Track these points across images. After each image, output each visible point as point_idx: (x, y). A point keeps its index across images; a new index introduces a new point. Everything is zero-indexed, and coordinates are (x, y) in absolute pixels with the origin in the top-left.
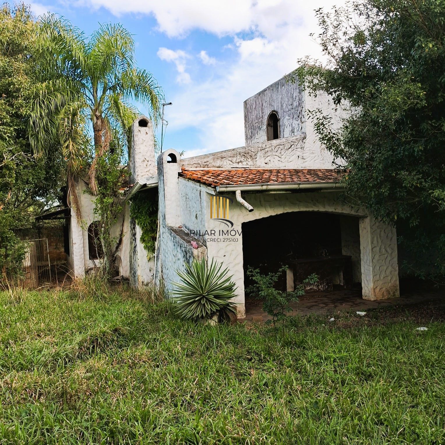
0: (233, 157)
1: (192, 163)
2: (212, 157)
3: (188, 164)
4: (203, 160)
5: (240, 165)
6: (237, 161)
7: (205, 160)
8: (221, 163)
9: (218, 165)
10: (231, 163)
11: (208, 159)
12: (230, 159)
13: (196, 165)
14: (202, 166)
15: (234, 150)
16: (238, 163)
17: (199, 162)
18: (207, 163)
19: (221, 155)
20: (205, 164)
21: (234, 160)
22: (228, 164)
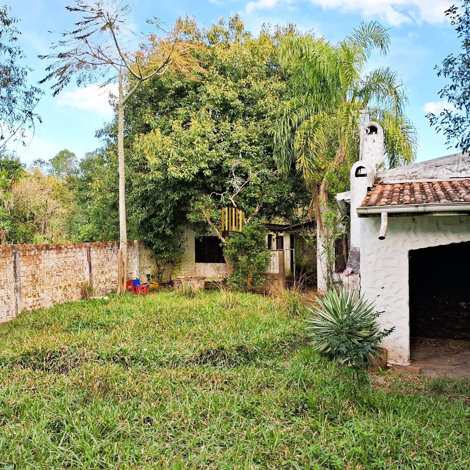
0: (453, 164)
1: (395, 175)
2: (423, 166)
3: (390, 176)
4: (409, 170)
5: (464, 174)
6: (459, 170)
7: (413, 170)
8: (435, 173)
9: (430, 175)
10: (449, 172)
11: (417, 169)
12: (449, 167)
13: (400, 177)
14: (408, 177)
15: (455, 155)
16: (461, 171)
17: (405, 173)
18: (415, 174)
19: (436, 162)
20: (413, 175)
21: (455, 167)
22: (445, 173)
